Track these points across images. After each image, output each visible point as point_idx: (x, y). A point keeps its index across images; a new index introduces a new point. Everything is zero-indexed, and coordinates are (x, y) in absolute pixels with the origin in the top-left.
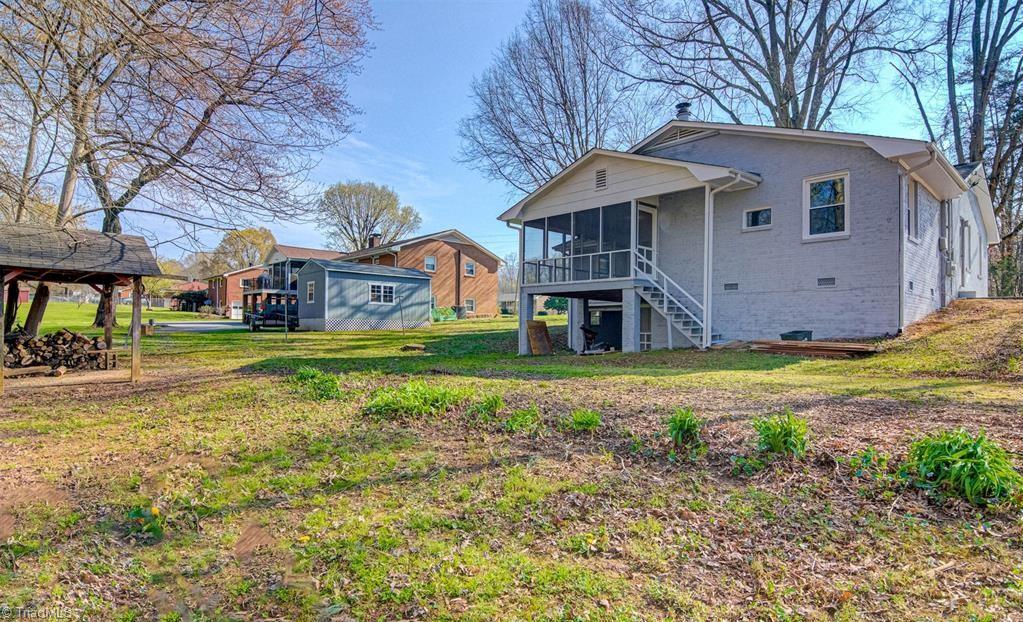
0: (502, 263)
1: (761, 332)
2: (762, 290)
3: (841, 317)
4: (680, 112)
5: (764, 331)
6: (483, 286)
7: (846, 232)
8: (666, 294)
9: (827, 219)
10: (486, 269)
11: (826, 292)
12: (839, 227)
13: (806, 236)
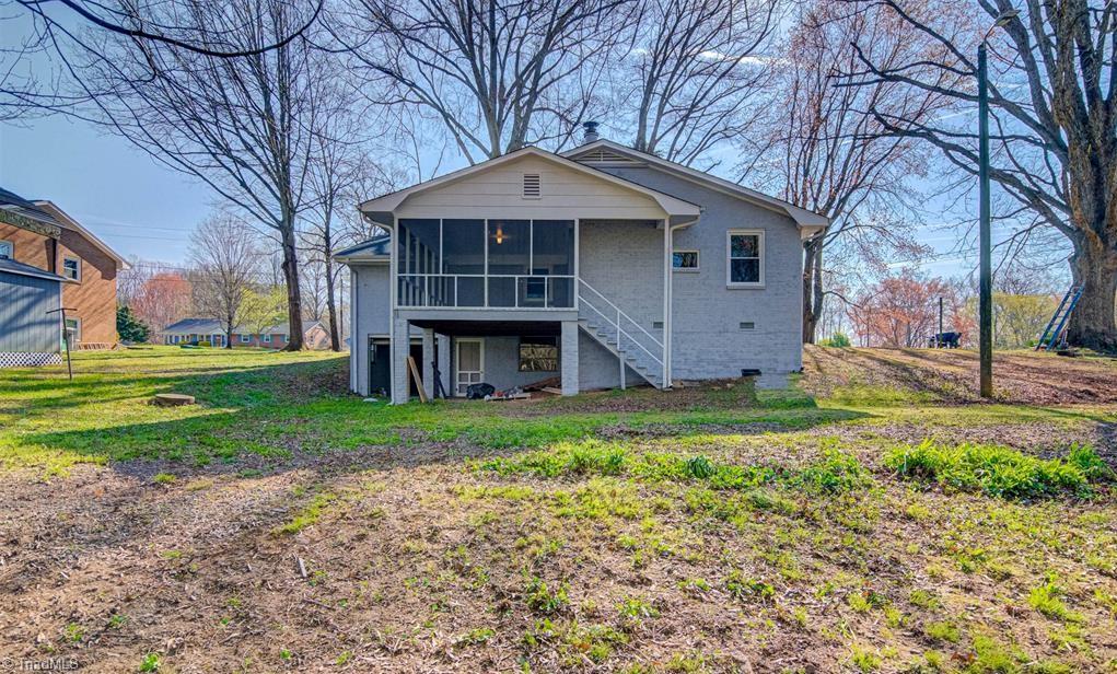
0: (125, 266)
1: (690, 371)
2: (690, 330)
3: (759, 357)
4: (588, 131)
5: (693, 369)
6: (94, 299)
7: (761, 283)
8: (619, 329)
9: (746, 269)
10: (99, 273)
11: (746, 333)
12: (755, 278)
13: (729, 283)
